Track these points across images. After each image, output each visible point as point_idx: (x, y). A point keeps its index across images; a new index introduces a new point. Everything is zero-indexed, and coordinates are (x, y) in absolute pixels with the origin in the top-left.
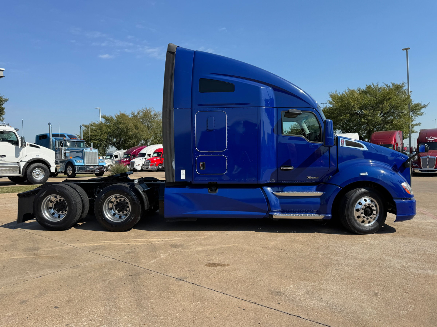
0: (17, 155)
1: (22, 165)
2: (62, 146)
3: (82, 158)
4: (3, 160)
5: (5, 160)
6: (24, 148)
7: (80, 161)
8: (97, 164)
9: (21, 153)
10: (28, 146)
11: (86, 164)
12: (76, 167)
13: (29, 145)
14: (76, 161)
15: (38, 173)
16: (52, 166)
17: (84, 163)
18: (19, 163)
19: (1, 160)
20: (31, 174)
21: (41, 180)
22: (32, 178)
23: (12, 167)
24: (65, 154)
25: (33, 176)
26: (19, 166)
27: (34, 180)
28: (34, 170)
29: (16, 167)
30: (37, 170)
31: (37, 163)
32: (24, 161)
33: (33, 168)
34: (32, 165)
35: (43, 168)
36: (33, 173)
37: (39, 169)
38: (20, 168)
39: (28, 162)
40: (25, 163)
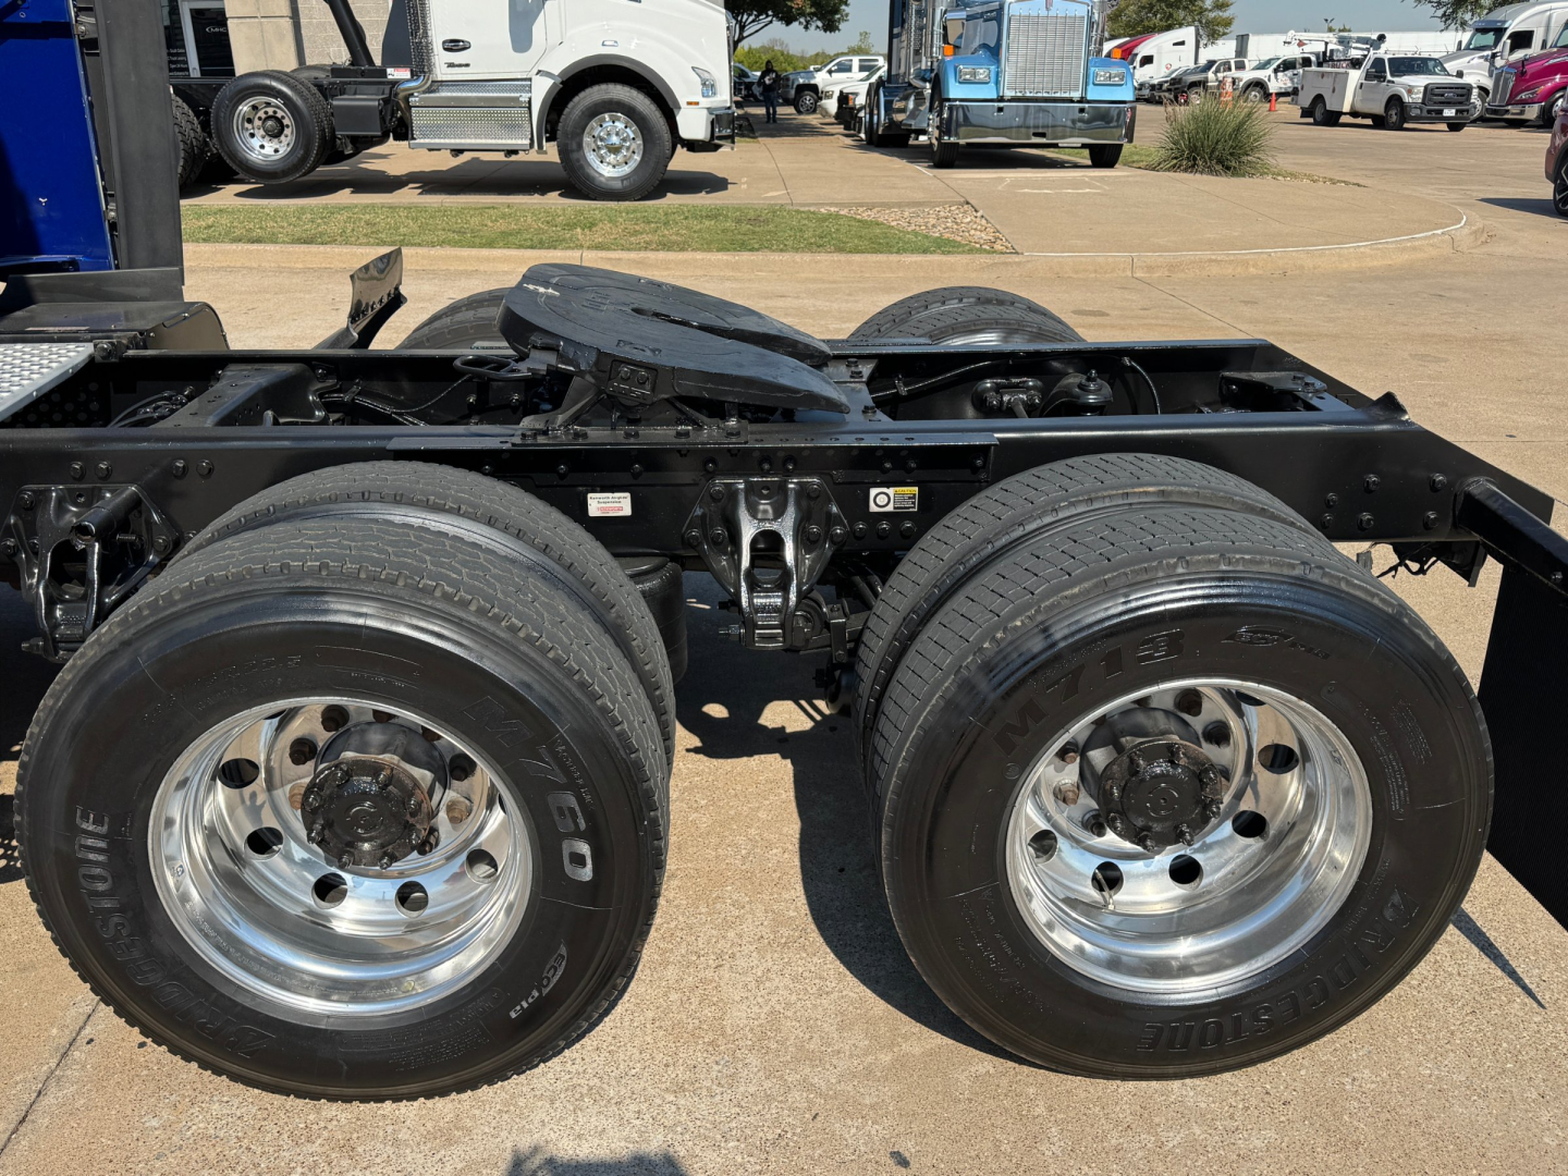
0: (521, 36)
1: (540, 90)
3: (994, 51)
4: (460, 66)
5: (467, 65)
7: (974, 74)
8: (1076, 95)
9: (538, 28)
11: (1009, 94)
12: (950, 108)
14: (956, 68)
15: (615, 140)
17: (997, 83)
18: (525, 83)
19: (451, 65)
20: (574, 146)
21: (622, 179)
22: (582, 167)
23: (493, 100)
24: (945, 28)
25: (587, 155)
26: (524, 97)
27: (589, 178)
28: (593, 123)
29: (513, 103)
30: (608, 124)
31: (603, 86)
32: (549, 75)
33: (583, 113)
34: (582, 95)
35: (631, 113)
36: (587, 139)
37: (618, 119)
38: (530, 108)
39: (559, 80)
40: (549, 82)
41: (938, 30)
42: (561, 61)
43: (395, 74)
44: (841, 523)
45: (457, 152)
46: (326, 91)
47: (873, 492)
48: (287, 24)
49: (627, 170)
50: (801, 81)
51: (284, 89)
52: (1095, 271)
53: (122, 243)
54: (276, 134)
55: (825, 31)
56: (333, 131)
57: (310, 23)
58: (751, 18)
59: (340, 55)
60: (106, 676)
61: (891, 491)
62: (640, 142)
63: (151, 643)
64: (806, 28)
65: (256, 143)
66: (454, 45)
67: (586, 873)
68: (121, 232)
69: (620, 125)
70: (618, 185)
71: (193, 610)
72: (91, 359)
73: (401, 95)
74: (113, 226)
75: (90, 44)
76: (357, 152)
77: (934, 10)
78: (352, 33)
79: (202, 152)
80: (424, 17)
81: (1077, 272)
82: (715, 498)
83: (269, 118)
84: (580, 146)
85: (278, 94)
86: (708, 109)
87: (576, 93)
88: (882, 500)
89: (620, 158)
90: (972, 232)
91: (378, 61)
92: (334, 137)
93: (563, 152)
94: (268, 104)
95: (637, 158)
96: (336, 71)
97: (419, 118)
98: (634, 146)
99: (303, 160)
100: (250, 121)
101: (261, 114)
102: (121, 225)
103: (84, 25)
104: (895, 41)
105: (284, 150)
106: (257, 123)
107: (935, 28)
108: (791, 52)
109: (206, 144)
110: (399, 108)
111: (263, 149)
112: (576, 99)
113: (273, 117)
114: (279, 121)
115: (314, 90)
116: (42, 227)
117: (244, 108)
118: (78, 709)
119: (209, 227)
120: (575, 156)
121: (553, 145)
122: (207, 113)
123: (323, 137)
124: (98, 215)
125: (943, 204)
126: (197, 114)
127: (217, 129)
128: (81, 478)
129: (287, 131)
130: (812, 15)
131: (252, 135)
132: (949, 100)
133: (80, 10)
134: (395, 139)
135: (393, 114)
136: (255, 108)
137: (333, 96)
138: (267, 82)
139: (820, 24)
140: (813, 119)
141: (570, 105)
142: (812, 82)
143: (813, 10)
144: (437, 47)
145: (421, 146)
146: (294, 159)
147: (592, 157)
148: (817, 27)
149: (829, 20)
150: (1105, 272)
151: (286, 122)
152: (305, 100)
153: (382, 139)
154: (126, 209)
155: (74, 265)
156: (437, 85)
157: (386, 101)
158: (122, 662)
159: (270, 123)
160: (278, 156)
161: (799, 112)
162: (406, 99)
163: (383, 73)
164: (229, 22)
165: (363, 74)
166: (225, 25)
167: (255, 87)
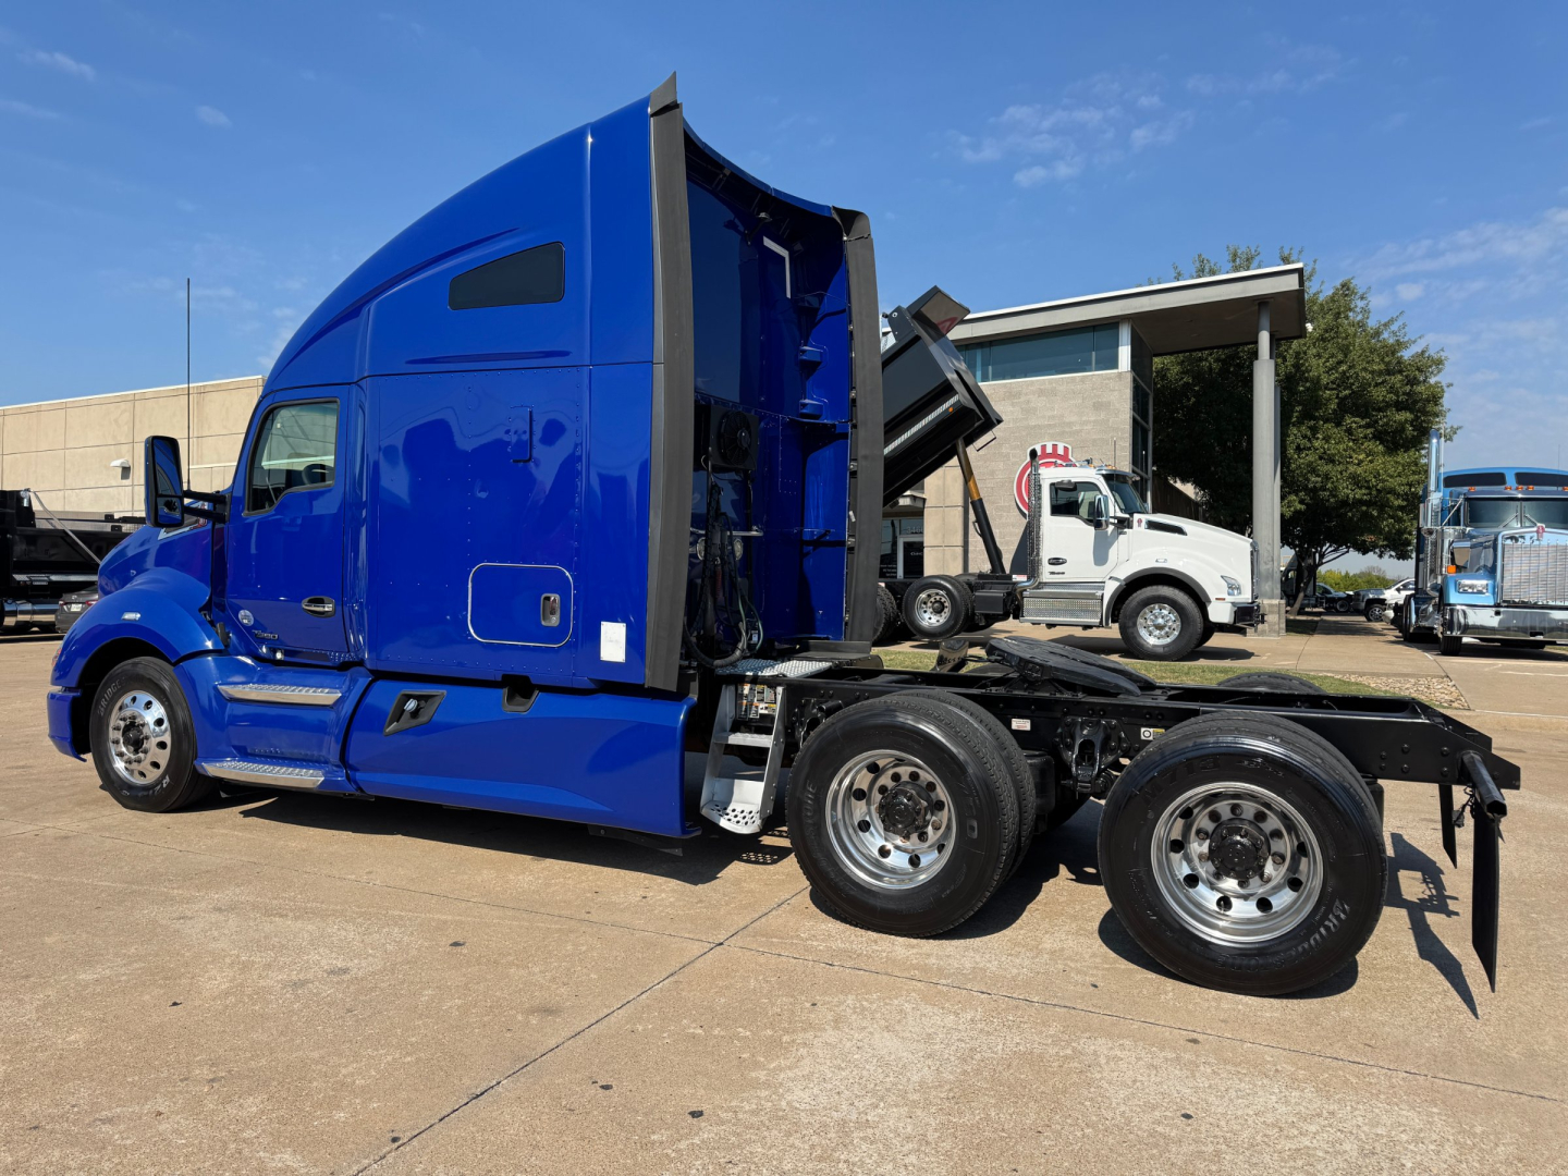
0: (1100, 557)
1: (1110, 589)
2: (1455, 521)
3: (1491, 570)
4: (1058, 573)
5: (1063, 572)
6: (1125, 533)
7: (1473, 586)
9: (1113, 552)
10: (1139, 525)
13: (1143, 524)
14: (1458, 583)
15: (1160, 621)
16: (1212, 597)
17: (1495, 593)
18: (1101, 585)
19: (1052, 573)
20: (1131, 624)
21: (1164, 646)
22: (1135, 638)
23: (1076, 596)
24: (1452, 554)
25: (1140, 630)
26: (1099, 593)
27: (1141, 646)
28: (1146, 610)
29: (1092, 597)
30: (1156, 611)
31: (1155, 587)
32: (1117, 579)
33: (1138, 603)
34: (1139, 592)
35: (1174, 605)
36: (1140, 620)
37: (1165, 608)
38: (1102, 600)
39: (1124, 583)
40: (1117, 584)
41: (1446, 555)
42: (1126, 571)
43: (1016, 578)
44: (1125, 742)
45: (1050, 626)
46: (972, 587)
47: (1143, 730)
48: (960, 551)
49: (1169, 640)
50: (1371, 596)
51: (948, 585)
52: (1540, 728)
53: (848, 632)
54: (938, 611)
55: (1398, 559)
56: (973, 610)
57: (975, 550)
58: (1330, 549)
59: (986, 567)
60: (825, 734)
61: (1151, 730)
62: (1179, 623)
63: (841, 724)
64: (1380, 556)
65: (926, 616)
66: (1056, 561)
67: (975, 835)
68: (849, 627)
69: (1165, 612)
70: (1161, 650)
71: (855, 714)
72: (831, 667)
73: (1018, 590)
74: (846, 624)
75: (851, 549)
76: (989, 625)
77: (1443, 541)
78: (994, 553)
79: (896, 621)
80: (1038, 545)
81: (1523, 727)
82: (1067, 725)
83: (936, 602)
84: (1135, 624)
85: (944, 588)
86: (1232, 603)
87: (1135, 591)
88: (1147, 734)
89: (1163, 633)
90: (1437, 694)
91: (1008, 571)
92: (974, 614)
93: (1123, 630)
94: (937, 594)
95: (1176, 633)
96: (981, 576)
97: (1028, 604)
98: (1175, 626)
99: (953, 627)
100: (925, 603)
101: (932, 600)
102: (849, 624)
103: (850, 541)
104: (1421, 564)
105: (942, 620)
106: (929, 604)
107: (1444, 554)
108: (1387, 577)
109: (898, 616)
110: (1017, 599)
111: (929, 620)
112: (1135, 595)
113: (940, 602)
114: (942, 604)
115: (966, 587)
116: (818, 623)
117: (923, 596)
118: (815, 746)
119: (891, 660)
120: (1131, 630)
121: (1116, 625)
122: (901, 599)
123: (967, 614)
124: (842, 618)
125: (1426, 677)
126: (896, 599)
127: (906, 607)
128: (822, 696)
129: (946, 610)
130: (1385, 547)
131: (925, 612)
132: (1450, 605)
133: (849, 536)
134: (1014, 618)
135: (1013, 602)
136: (929, 596)
137: (976, 590)
138: (938, 581)
139: (1393, 554)
140: (1377, 626)
141: (1130, 598)
142: (1382, 597)
143: (1385, 543)
144: (1045, 561)
145: (1027, 621)
146: (948, 626)
147: (1143, 633)
148: (1391, 556)
149: (1402, 551)
150: (1550, 729)
151: (946, 604)
152: (959, 592)
153: (1004, 617)
154: (853, 617)
155: (827, 639)
156: (1041, 585)
157: (1009, 594)
158: (831, 730)
159: (936, 605)
160: (938, 624)
161: (1369, 620)
162: (1021, 593)
163: (1010, 577)
164: (926, 550)
165: (997, 578)
166: (922, 551)
167: (932, 584)
